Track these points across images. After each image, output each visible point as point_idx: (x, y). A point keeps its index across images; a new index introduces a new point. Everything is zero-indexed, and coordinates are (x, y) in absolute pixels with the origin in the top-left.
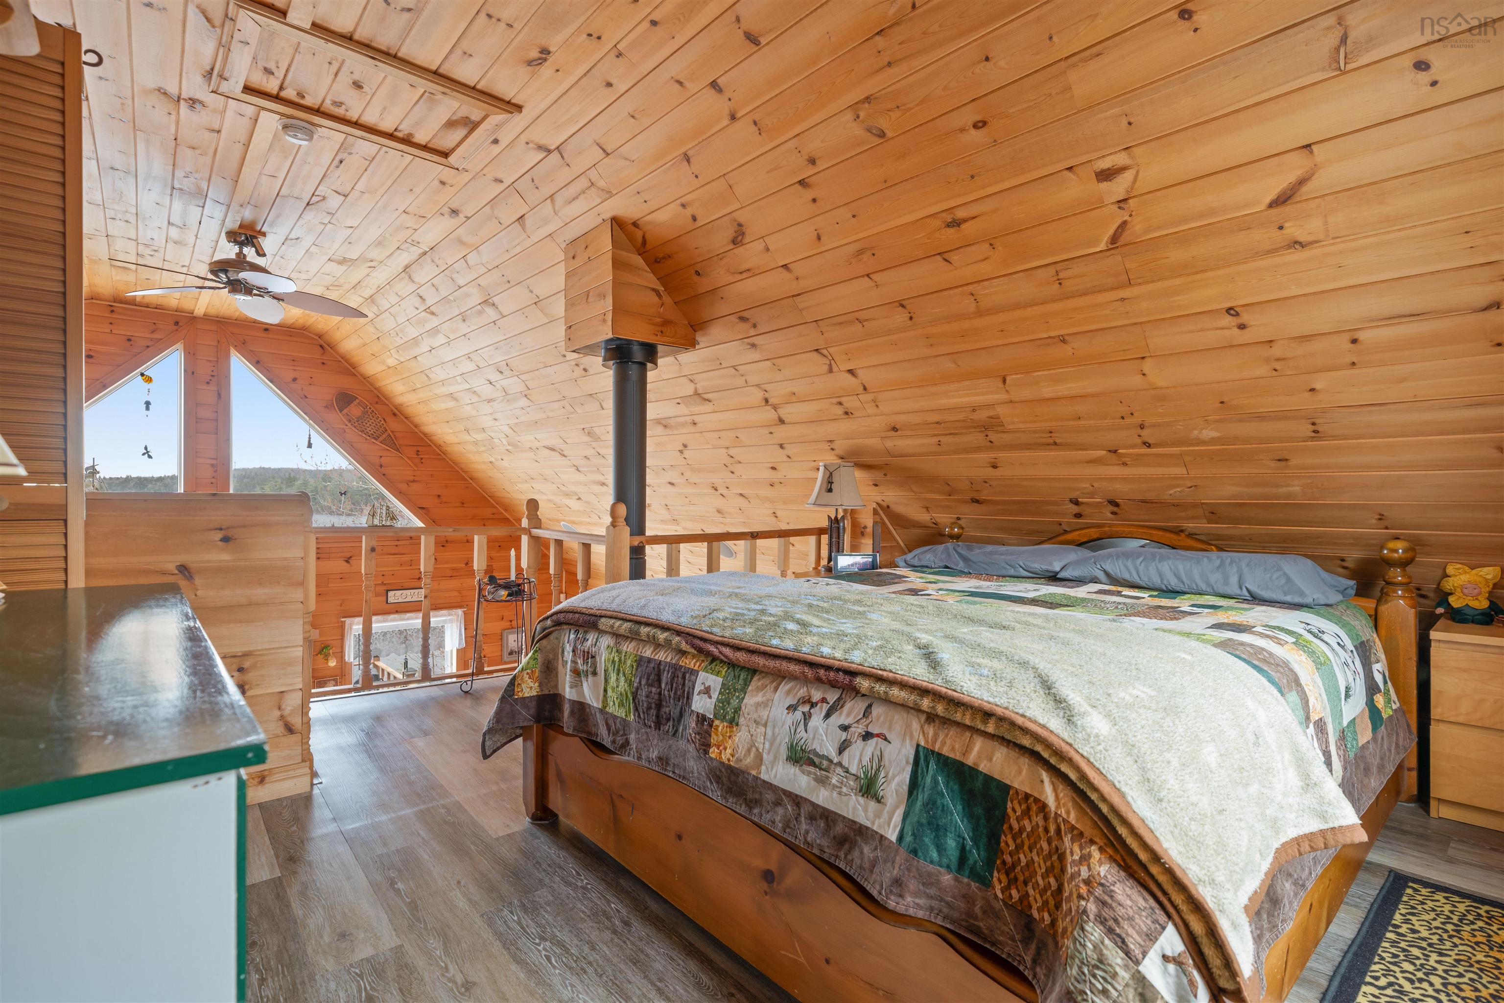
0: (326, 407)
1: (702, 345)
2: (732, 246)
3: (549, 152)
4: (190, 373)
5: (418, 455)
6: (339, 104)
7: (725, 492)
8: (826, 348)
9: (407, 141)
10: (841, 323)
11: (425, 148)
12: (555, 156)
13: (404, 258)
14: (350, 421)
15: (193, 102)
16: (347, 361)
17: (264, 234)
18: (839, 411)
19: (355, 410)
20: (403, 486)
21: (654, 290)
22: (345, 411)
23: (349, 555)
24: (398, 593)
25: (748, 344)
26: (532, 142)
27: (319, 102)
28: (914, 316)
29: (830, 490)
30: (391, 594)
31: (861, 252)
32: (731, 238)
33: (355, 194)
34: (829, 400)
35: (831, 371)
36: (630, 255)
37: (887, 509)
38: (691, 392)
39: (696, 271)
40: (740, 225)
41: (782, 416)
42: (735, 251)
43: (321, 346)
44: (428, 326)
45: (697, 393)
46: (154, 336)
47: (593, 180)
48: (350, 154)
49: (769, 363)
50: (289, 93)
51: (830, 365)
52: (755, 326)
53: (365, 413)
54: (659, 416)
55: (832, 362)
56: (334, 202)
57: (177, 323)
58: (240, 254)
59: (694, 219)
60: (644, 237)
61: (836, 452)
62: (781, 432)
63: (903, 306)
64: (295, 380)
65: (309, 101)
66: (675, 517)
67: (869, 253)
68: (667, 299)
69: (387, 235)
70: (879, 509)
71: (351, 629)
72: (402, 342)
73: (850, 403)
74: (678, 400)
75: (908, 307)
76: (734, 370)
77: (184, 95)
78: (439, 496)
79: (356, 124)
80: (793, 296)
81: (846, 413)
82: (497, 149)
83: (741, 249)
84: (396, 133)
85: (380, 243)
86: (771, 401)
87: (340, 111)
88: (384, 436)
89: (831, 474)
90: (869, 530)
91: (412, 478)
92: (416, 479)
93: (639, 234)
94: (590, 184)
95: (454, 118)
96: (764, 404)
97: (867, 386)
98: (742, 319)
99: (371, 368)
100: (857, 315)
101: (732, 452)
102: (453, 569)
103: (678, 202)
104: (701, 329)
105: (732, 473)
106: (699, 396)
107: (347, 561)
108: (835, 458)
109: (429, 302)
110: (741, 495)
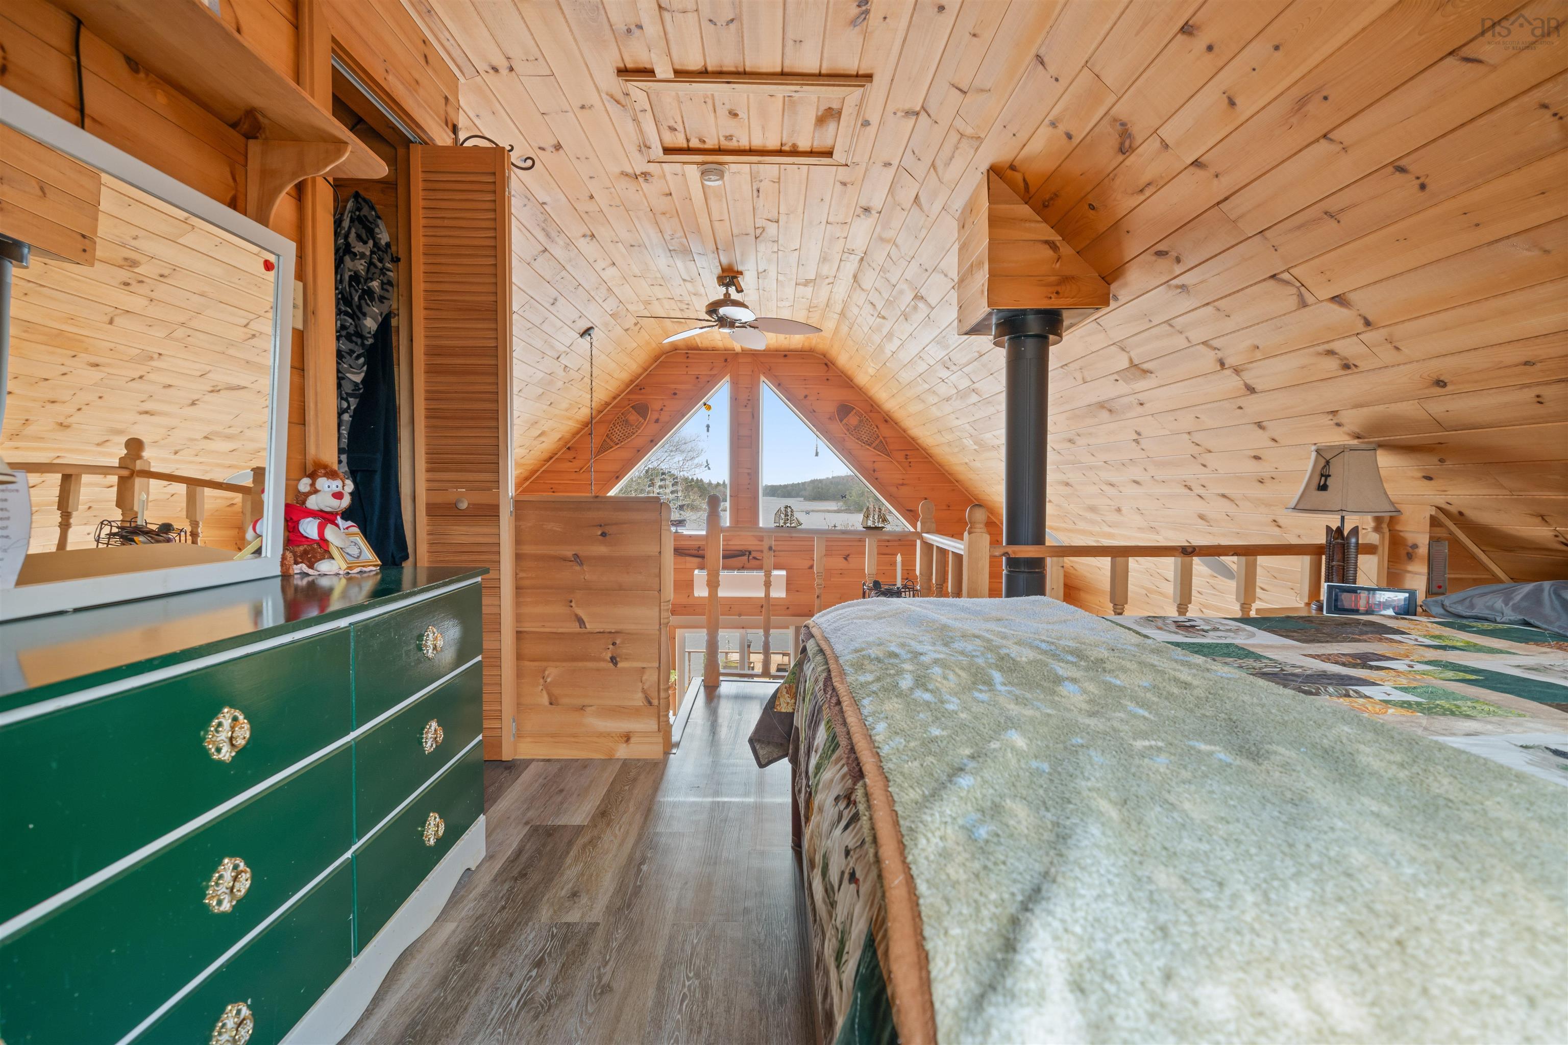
0: (830, 418)
1: (1123, 299)
2: (1121, 157)
3: (918, 114)
4: (735, 400)
5: (906, 458)
6: (729, 138)
7: (1201, 491)
8: (1287, 270)
9: (794, 152)
10: (1299, 227)
11: (811, 153)
12: (923, 115)
13: (851, 266)
14: (848, 430)
15: (645, 174)
16: (845, 375)
17: (741, 273)
18: (1332, 364)
19: (853, 420)
20: (893, 490)
21: (1046, 242)
22: (844, 421)
23: (847, 552)
25: (1177, 287)
26: (898, 110)
27: (716, 142)
28: (1427, 181)
29: (1323, 488)
31: (1302, 102)
32: (1117, 146)
33: (783, 219)
34: (1311, 350)
35: (1303, 304)
36: (1013, 206)
37: (1460, 518)
38: (1126, 364)
39: (1090, 205)
40: (1123, 124)
41: (1248, 382)
42: (1127, 163)
43: (826, 364)
44: (885, 331)
45: (1133, 365)
46: (713, 373)
47: (961, 131)
48: (761, 181)
49: (1210, 309)
50: (695, 143)
51: (1300, 295)
52: (1178, 260)
53: (860, 421)
54: (1101, 399)
55: (1303, 289)
56: (772, 229)
57: (726, 360)
58: (727, 295)
59: (1069, 137)
60: (1024, 180)
61: (1345, 429)
62: (1255, 406)
63: (1402, 170)
64: (806, 397)
65: (709, 145)
66: (1153, 524)
67: (1318, 97)
68: (1066, 250)
69: (826, 250)
70: (1442, 517)
72: (872, 351)
73: (1348, 348)
74: (1116, 377)
75: (1410, 168)
76: (1168, 328)
77: (638, 173)
79: (751, 152)
80: (1218, 203)
81: (1346, 367)
82: (872, 130)
83: (1132, 158)
84: (783, 148)
85: (824, 259)
86: (1229, 362)
87: (733, 144)
88: (877, 442)
89: (1328, 462)
90: (1423, 550)
91: (901, 482)
92: (905, 482)
93: (1018, 177)
94: (959, 136)
95: (820, 113)
96: (1219, 368)
97: (1370, 318)
98: (1159, 254)
99: (862, 379)
100: (1324, 205)
101: (1197, 437)
103: (1047, 121)
104: (1115, 279)
105: (1204, 466)
106: (1137, 370)
107: (846, 559)
108: (1347, 438)
109: (879, 307)
110: (1224, 496)
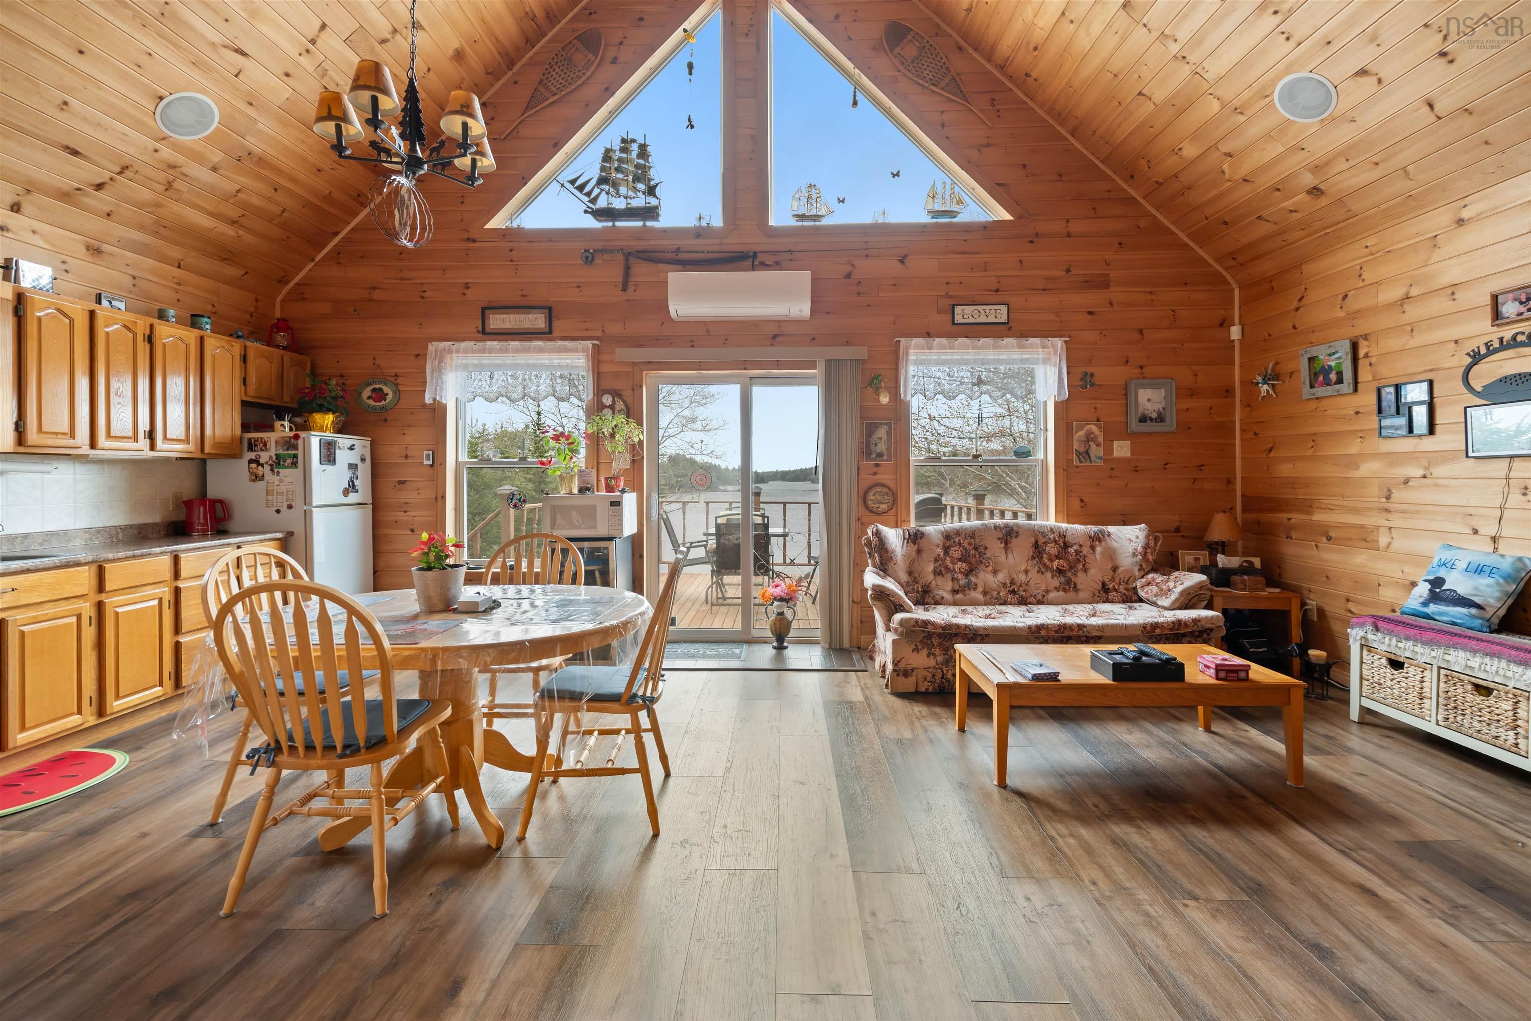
0: (874, 48)
4: (731, 26)
5: (993, 105)
14: (903, 64)
19: (910, 47)
22: (897, 51)
24: (969, 309)
30: (958, 309)
53: (921, 50)
71: (907, 355)
78: (1024, 166)
88: (947, 81)
91: (985, 141)
92: (991, 141)
102: (1047, 279)
107: (902, 262)
